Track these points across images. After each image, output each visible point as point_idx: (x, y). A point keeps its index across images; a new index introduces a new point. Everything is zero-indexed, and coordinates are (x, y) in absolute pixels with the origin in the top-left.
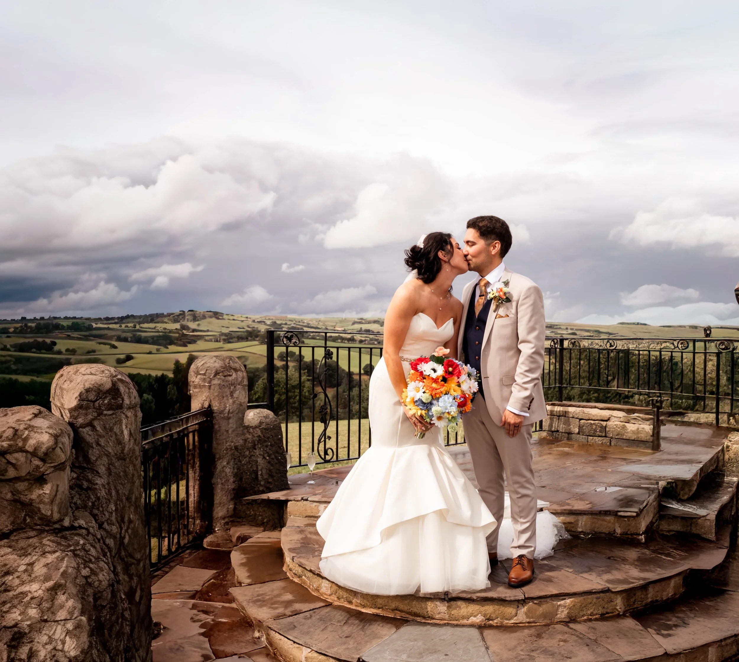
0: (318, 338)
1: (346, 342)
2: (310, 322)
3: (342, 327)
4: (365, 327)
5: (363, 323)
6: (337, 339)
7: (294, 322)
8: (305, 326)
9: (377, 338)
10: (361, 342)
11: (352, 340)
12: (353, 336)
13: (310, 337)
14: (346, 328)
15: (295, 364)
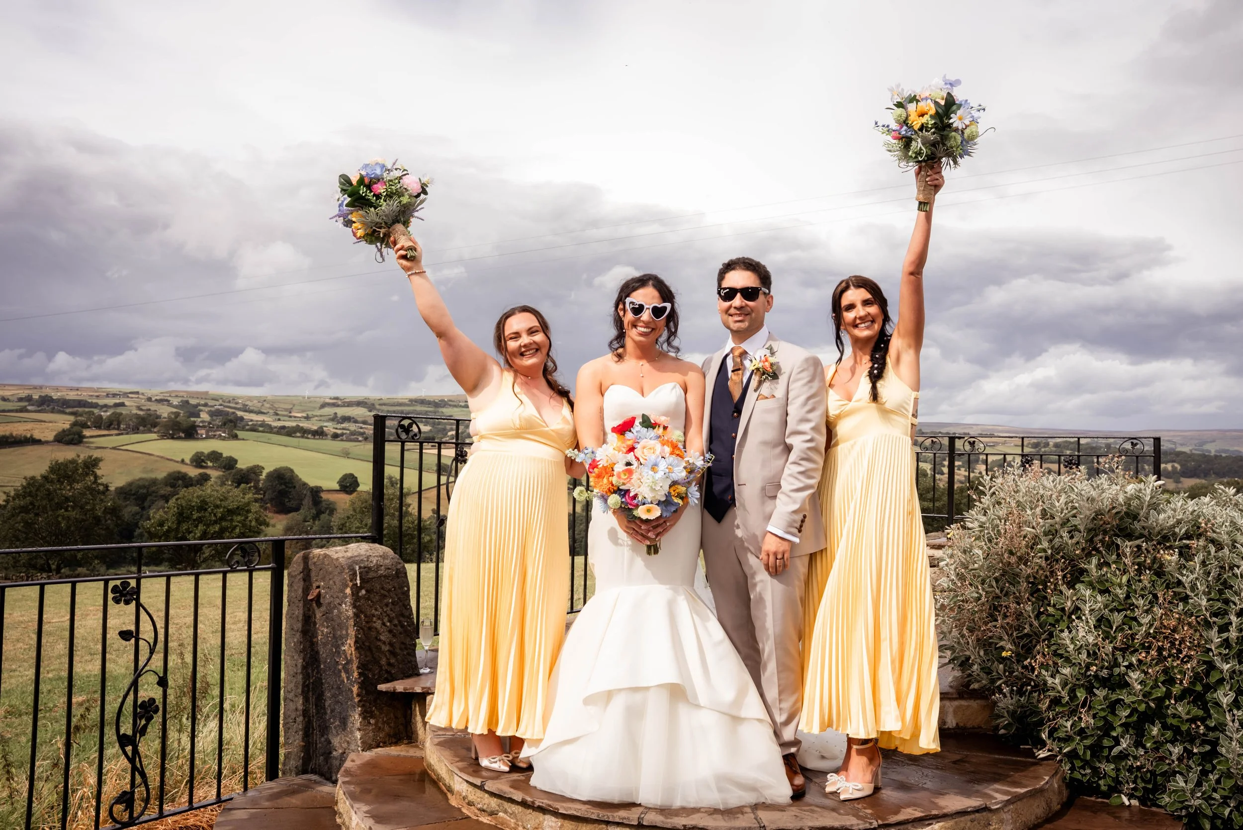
0: (261, 429)
1: (310, 436)
2: (248, 403)
3: (303, 411)
4: (342, 412)
5: (338, 406)
6: (295, 432)
7: (221, 402)
8: (239, 409)
9: (362, 430)
10: (335, 436)
11: (319, 433)
12: (321, 427)
13: (247, 427)
14: (310, 413)
15: (221, 473)
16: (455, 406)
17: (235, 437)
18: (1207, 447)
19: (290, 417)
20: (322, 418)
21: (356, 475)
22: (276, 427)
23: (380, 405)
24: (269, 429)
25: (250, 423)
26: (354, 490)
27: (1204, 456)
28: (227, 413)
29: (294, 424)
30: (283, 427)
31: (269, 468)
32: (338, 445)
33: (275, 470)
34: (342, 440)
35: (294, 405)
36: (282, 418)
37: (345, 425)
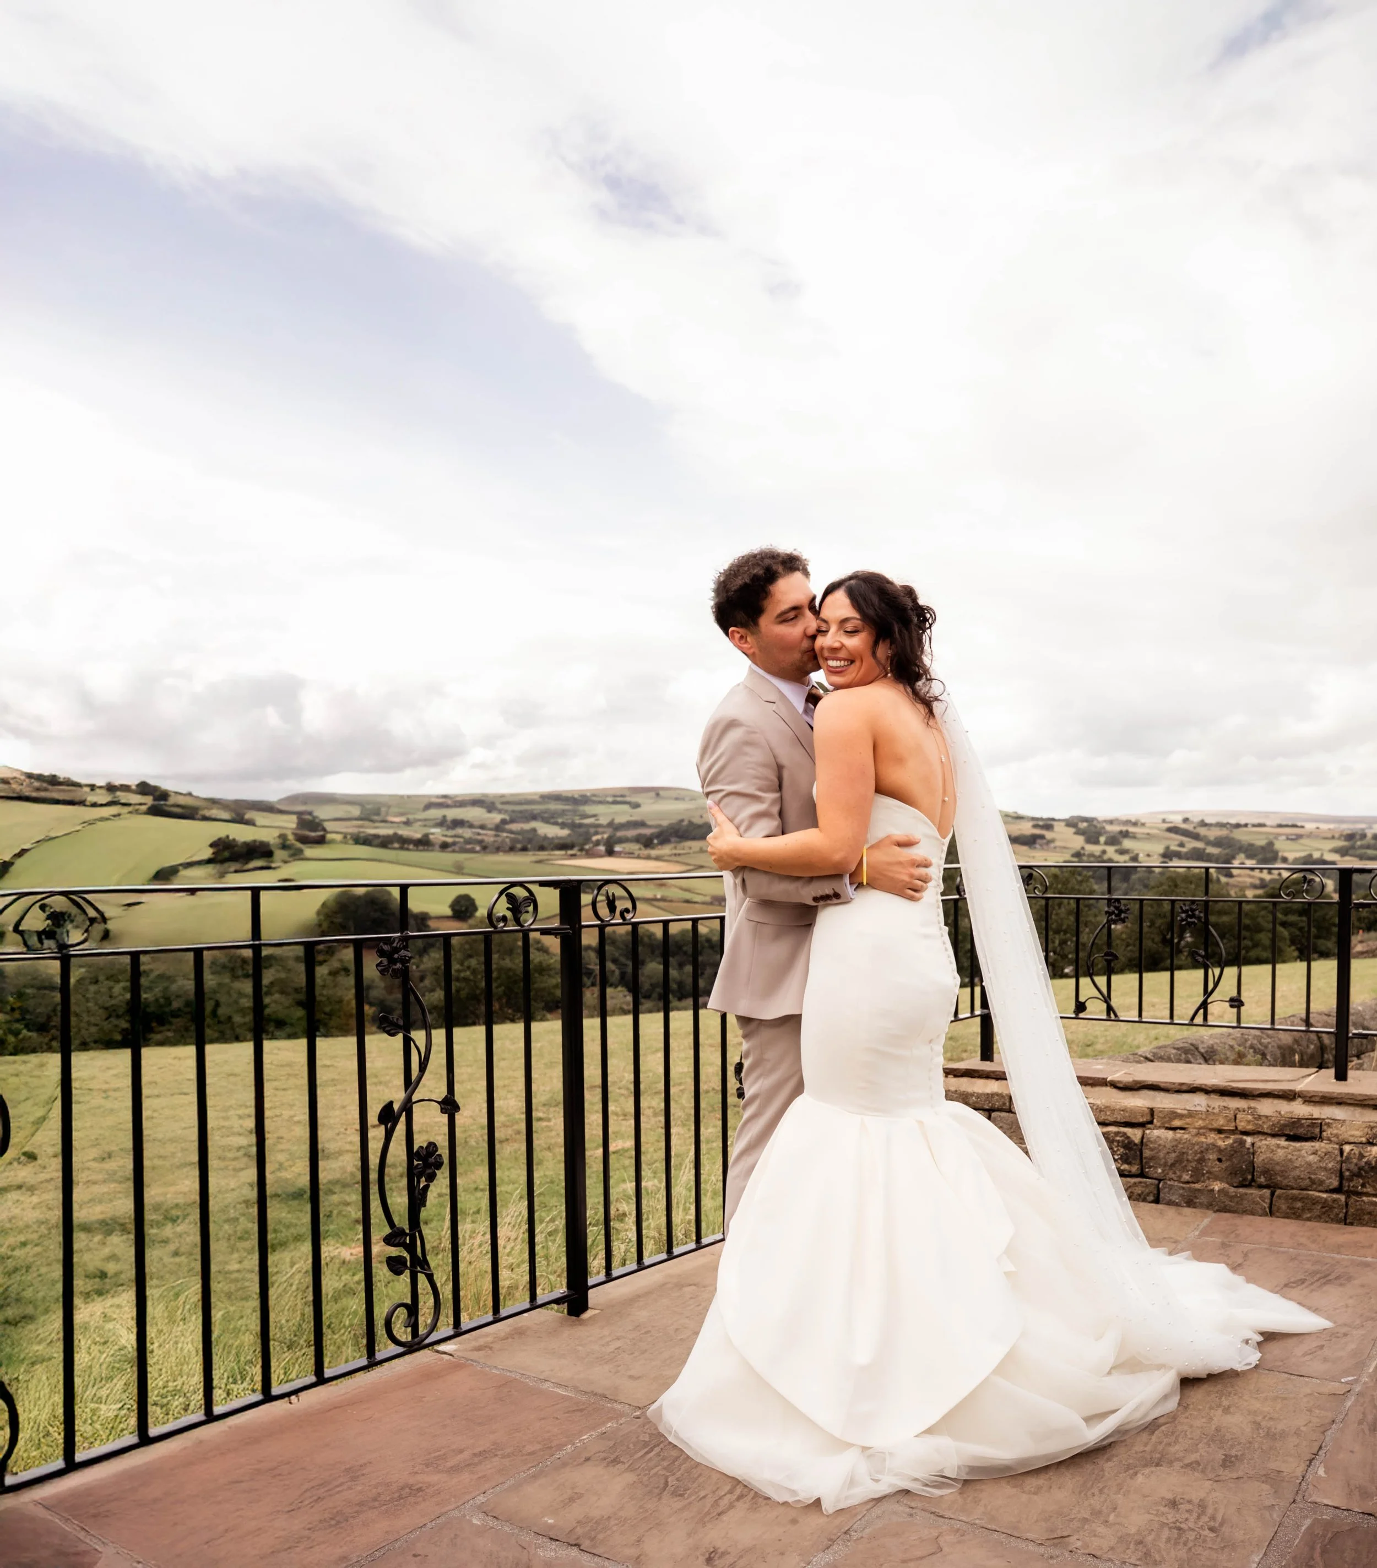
1: (411, 847)
3: (402, 814)
4: (452, 814)
5: (448, 806)
6: (392, 842)
9: (479, 838)
10: (444, 846)
11: (424, 843)
12: (426, 835)
14: (411, 817)
16: (600, 802)
19: (386, 822)
20: (427, 823)
21: (472, 897)
23: (503, 803)
26: (468, 917)
29: (390, 832)
30: (377, 836)
32: (448, 858)
34: (454, 851)
35: (390, 807)
36: (375, 824)
37: (459, 831)
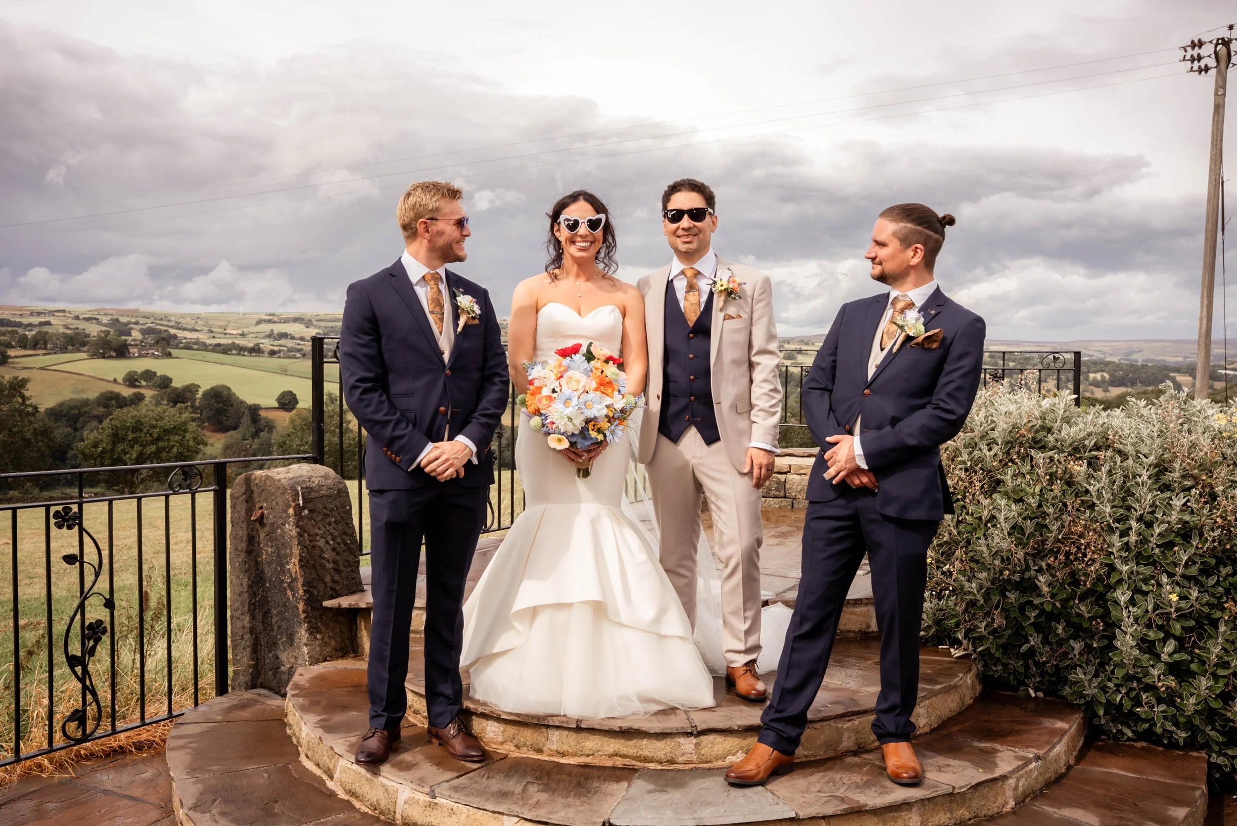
0: (195, 347)
1: (246, 353)
2: (180, 320)
3: (238, 328)
4: (278, 328)
5: (274, 322)
6: (231, 350)
7: (152, 320)
8: (172, 327)
9: (299, 347)
10: (272, 353)
11: (256, 350)
12: (258, 344)
13: (181, 345)
14: (246, 330)
15: (156, 393)
17: (169, 355)
18: (1134, 357)
19: (226, 334)
20: (258, 335)
21: (294, 392)
22: (211, 345)
23: (318, 321)
24: (204, 347)
25: (184, 341)
26: (293, 408)
27: (1132, 366)
28: (160, 332)
29: (229, 341)
30: (219, 345)
31: (205, 386)
32: (275, 362)
33: (212, 389)
34: (280, 357)
35: (229, 322)
36: (217, 336)
37: (282, 342)
